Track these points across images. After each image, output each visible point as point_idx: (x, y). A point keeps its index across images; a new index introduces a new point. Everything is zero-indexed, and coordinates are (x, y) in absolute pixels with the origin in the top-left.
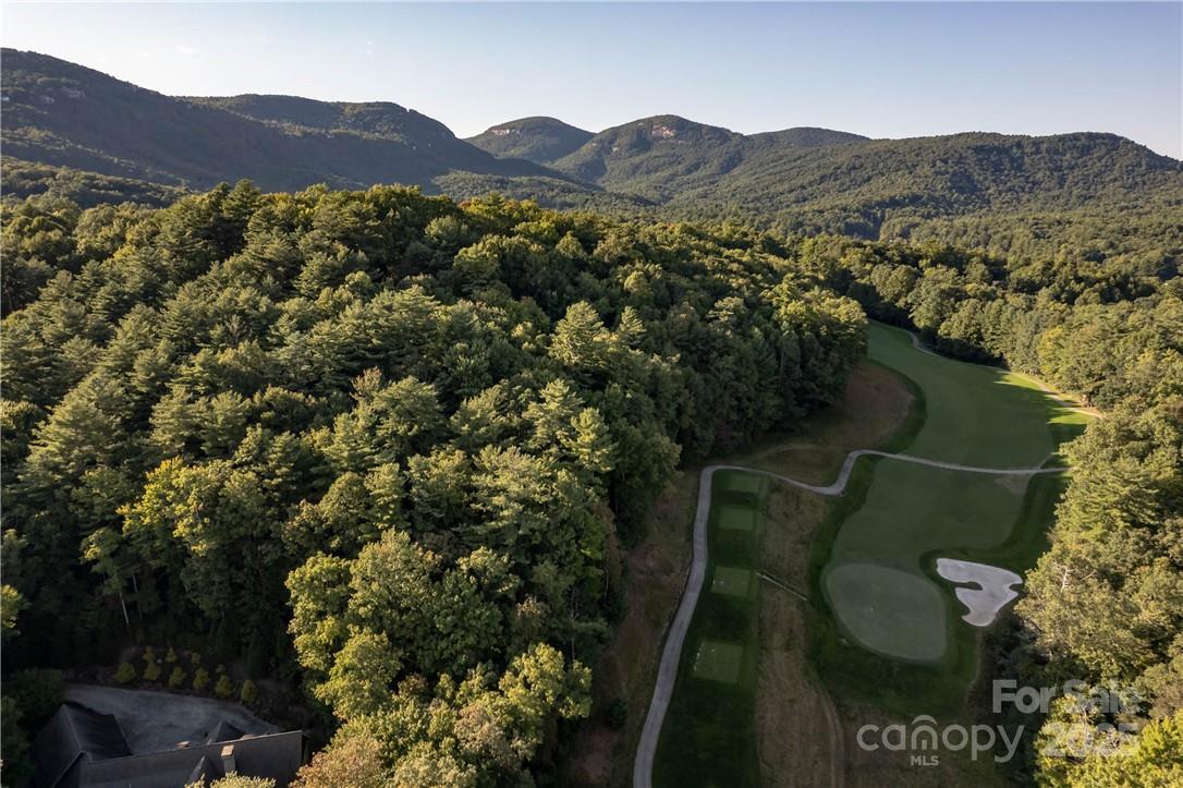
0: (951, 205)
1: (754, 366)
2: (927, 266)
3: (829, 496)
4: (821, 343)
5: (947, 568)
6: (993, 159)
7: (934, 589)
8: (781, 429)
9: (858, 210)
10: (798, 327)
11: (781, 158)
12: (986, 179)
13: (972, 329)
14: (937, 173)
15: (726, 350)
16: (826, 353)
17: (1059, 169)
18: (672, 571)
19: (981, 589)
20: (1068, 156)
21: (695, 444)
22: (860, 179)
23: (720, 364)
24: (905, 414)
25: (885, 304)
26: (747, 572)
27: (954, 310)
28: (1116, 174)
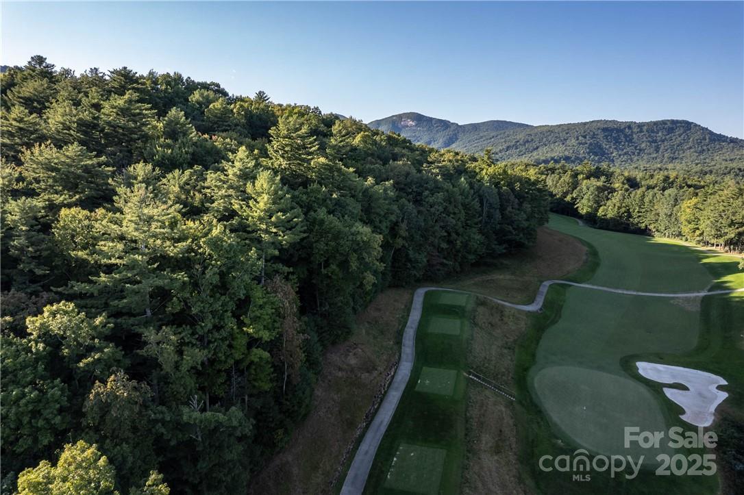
1: (460, 207)
2: (583, 179)
3: (529, 312)
4: (516, 197)
5: (646, 369)
6: (614, 136)
8: (484, 263)
10: (497, 185)
12: (610, 147)
13: (623, 209)
14: (580, 144)
15: (437, 188)
16: (520, 204)
17: (655, 141)
20: (660, 134)
21: (409, 265)
22: (532, 148)
23: (431, 200)
24: (584, 257)
25: (557, 199)
26: (454, 372)
27: (608, 199)
28: (691, 144)
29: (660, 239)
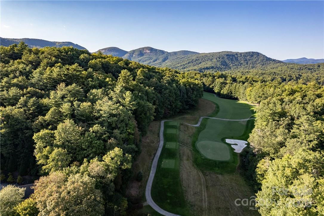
0: (221, 69)
1: (174, 94)
2: (217, 78)
3: (196, 127)
4: (191, 89)
5: (228, 141)
6: (231, 57)
7: (226, 145)
8: (181, 112)
9: (198, 70)
10: (185, 85)
11: (178, 58)
12: (229, 62)
13: (229, 91)
14: (218, 61)
15: (166, 88)
16: (193, 92)
17: (246, 60)
18: (154, 143)
19: (237, 145)
20: (248, 57)
21: (159, 114)
22: (198, 63)
23: (165, 92)
24: (214, 109)
25: (207, 87)
26: (175, 143)
27: (224, 87)
28: (259, 61)
29: (241, 102)
